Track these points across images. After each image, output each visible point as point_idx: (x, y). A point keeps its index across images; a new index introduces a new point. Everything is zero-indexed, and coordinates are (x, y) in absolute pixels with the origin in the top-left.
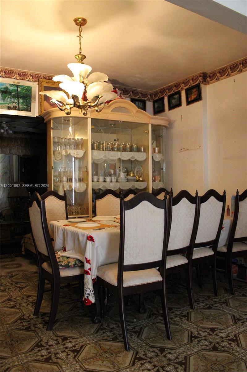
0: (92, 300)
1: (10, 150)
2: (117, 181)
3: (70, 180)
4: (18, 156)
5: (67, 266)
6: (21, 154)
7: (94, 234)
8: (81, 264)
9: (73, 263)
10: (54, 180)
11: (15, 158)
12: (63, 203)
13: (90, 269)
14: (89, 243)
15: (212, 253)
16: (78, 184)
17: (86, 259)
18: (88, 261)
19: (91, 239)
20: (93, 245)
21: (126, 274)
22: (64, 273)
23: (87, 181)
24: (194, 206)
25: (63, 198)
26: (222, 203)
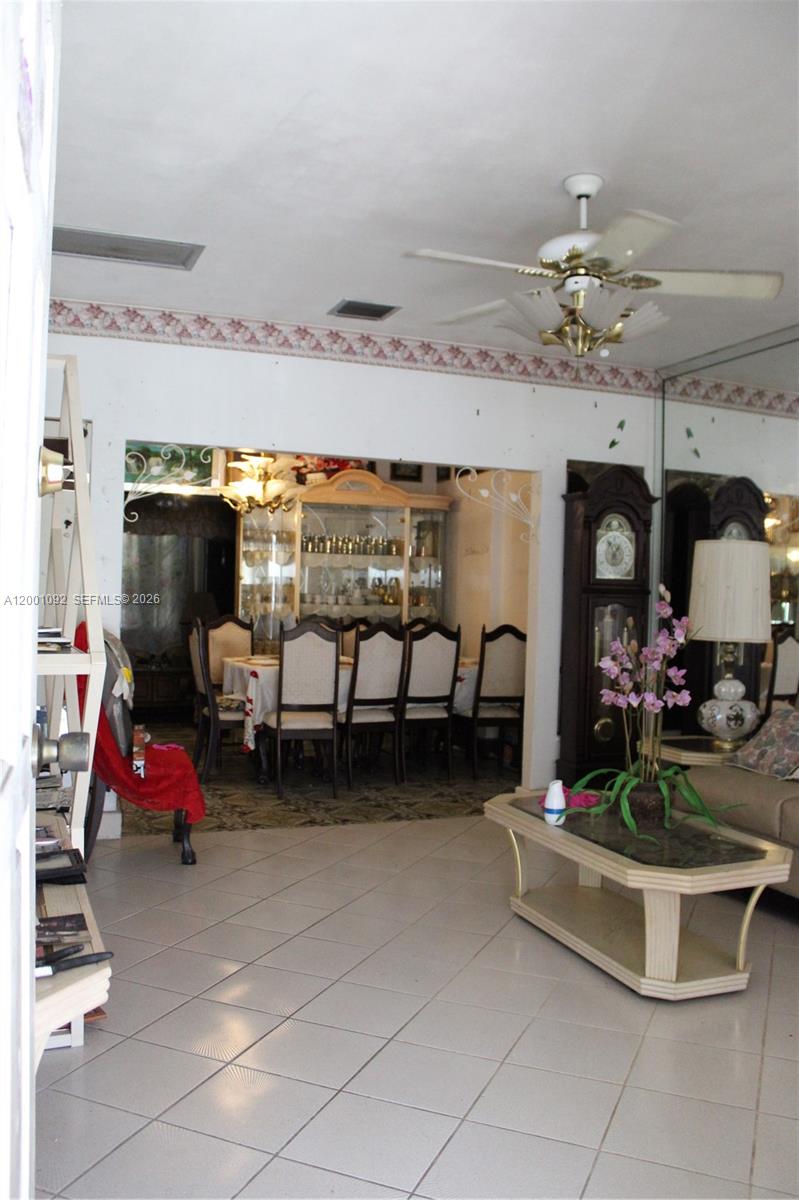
0: (252, 746)
1: (189, 528)
2: (348, 604)
3: (266, 599)
4: (205, 539)
5: (228, 709)
6: (211, 536)
7: (258, 670)
8: (241, 707)
9: (236, 705)
10: (244, 598)
11: (197, 542)
12: (247, 634)
13: (251, 710)
14: (252, 680)
15: (445, 715)
16: (280, 606)
17: (247, 698)
18: (250, 701)
19: (255, 674)
20: (257, 682)
21: (285, 716)
22: (224, 716)
23: (293, 600)
24: (400, 644)
25: (248, 627)
26: (454, 644)
